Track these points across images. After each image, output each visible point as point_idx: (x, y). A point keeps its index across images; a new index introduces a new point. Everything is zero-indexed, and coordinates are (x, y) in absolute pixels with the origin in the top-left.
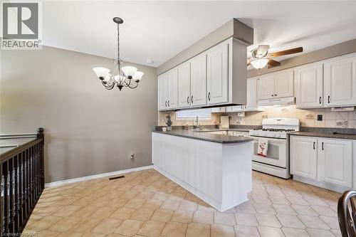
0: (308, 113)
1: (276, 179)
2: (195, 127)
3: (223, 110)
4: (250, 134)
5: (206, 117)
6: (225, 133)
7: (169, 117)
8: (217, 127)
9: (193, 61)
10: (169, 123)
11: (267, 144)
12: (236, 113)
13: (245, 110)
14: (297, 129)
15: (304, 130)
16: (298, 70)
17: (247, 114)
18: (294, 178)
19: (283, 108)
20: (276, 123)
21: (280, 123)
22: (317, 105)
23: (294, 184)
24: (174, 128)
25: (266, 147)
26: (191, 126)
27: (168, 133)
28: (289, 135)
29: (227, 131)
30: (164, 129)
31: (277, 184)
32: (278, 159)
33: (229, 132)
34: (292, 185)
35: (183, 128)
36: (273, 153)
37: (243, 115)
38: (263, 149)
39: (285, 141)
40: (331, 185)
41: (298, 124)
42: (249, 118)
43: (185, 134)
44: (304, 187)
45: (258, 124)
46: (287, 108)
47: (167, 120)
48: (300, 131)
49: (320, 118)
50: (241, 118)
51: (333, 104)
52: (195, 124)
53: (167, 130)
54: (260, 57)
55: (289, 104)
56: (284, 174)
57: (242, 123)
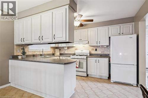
0: (92, 48)
1: (83, 78)
2: (41, 55)
3: (57, 45)
4: (71, 57)
5: (47, 49)
6: (58, 57)
7: (23, 49)
8: (53, 54)
9: (43, 14)
10: (24, 53)
11: (78, 62)
12: (63, 47)
13: (68, 46)
14: (89, 55)
15: (91, 55)
16: (89, 29)
17: (68, 48)
18: (89, 76)
19: (84, 45)
20: (81, 52)
21: (82, 52)
22: (96, 45)
23: (89, 78)
24: (27, 56)
25: (78, 63)
26: (39, 55)
27: (22, 59)
28: (87, 57)
29: (59, 56)
30: (20, 57)
31: (84, 80)
32: (83, 68)
33: (60, 57)
34: (89, 79)
35: (34, 56)
36: (81, 66)
37: (66, 48)
38: (77, 64)
39: (86, 60)
40: (101, 76)
41: (89, 52)
42: (69, 50)
43: (35, 60)
44: (93, 79)
45: (73, 53)
46: (85, 45)
47: (22, 51)
48: (90, 55)
49: (96, 50)
50: (65, 50)
51: (101, 45)
52: (41, 53)
53: (22, 58)
54: (77, 20)
55: (86, 44)
56: (85, 74)
57: (66, 52)
